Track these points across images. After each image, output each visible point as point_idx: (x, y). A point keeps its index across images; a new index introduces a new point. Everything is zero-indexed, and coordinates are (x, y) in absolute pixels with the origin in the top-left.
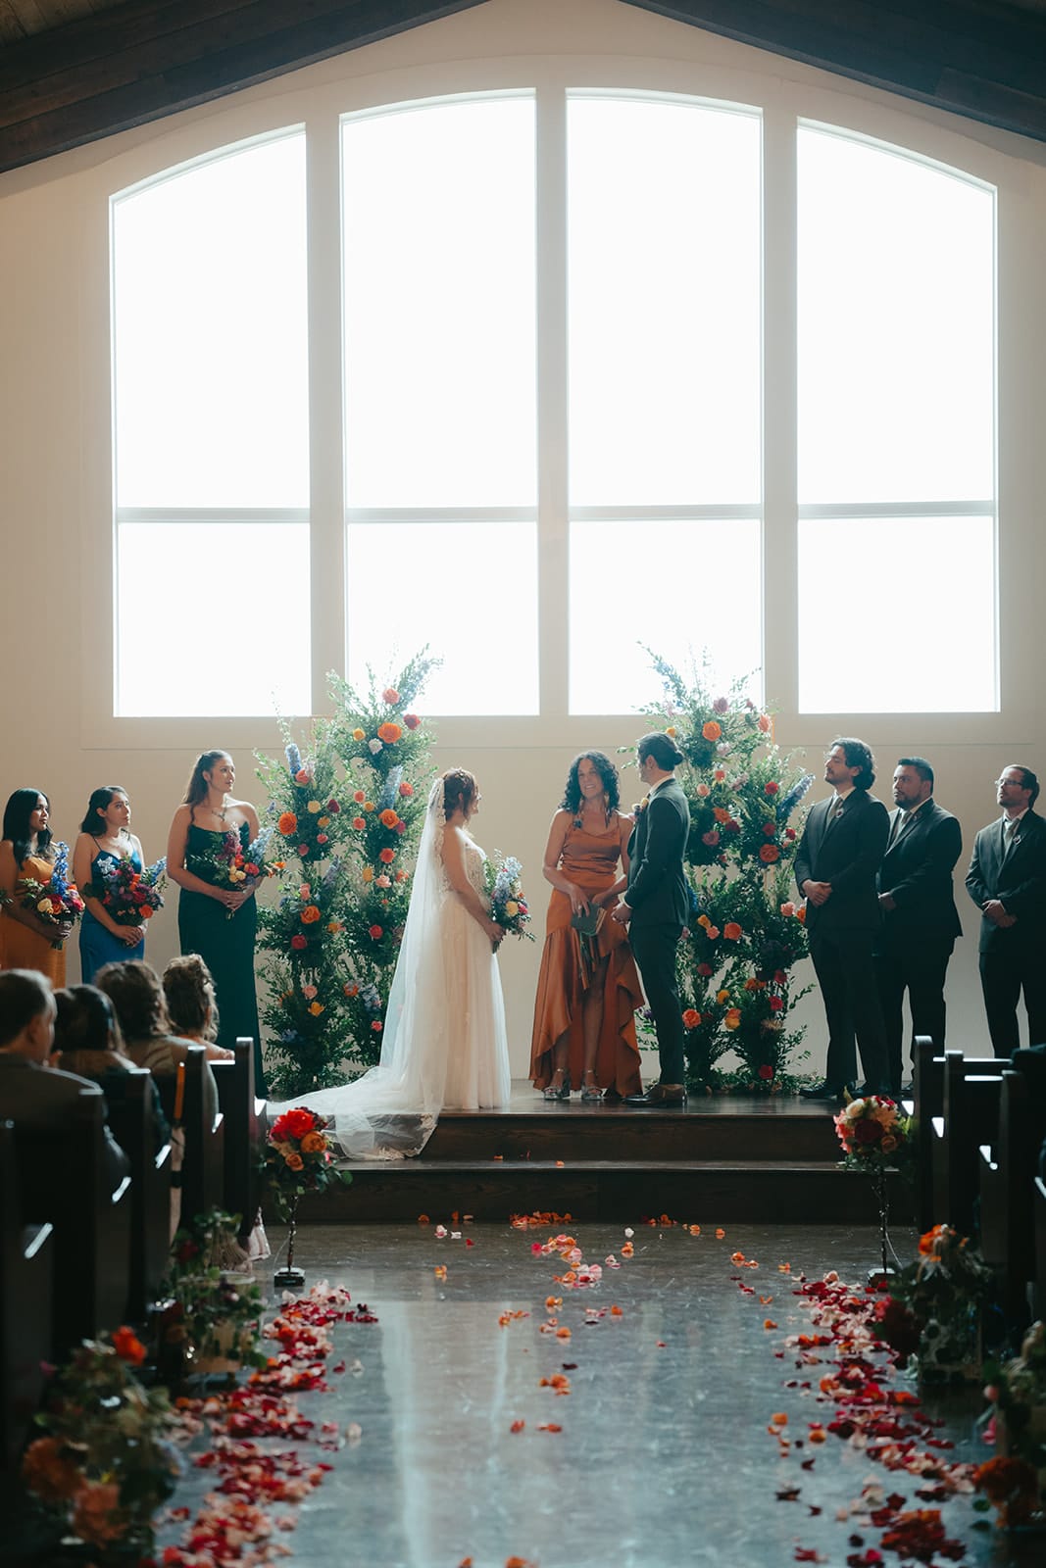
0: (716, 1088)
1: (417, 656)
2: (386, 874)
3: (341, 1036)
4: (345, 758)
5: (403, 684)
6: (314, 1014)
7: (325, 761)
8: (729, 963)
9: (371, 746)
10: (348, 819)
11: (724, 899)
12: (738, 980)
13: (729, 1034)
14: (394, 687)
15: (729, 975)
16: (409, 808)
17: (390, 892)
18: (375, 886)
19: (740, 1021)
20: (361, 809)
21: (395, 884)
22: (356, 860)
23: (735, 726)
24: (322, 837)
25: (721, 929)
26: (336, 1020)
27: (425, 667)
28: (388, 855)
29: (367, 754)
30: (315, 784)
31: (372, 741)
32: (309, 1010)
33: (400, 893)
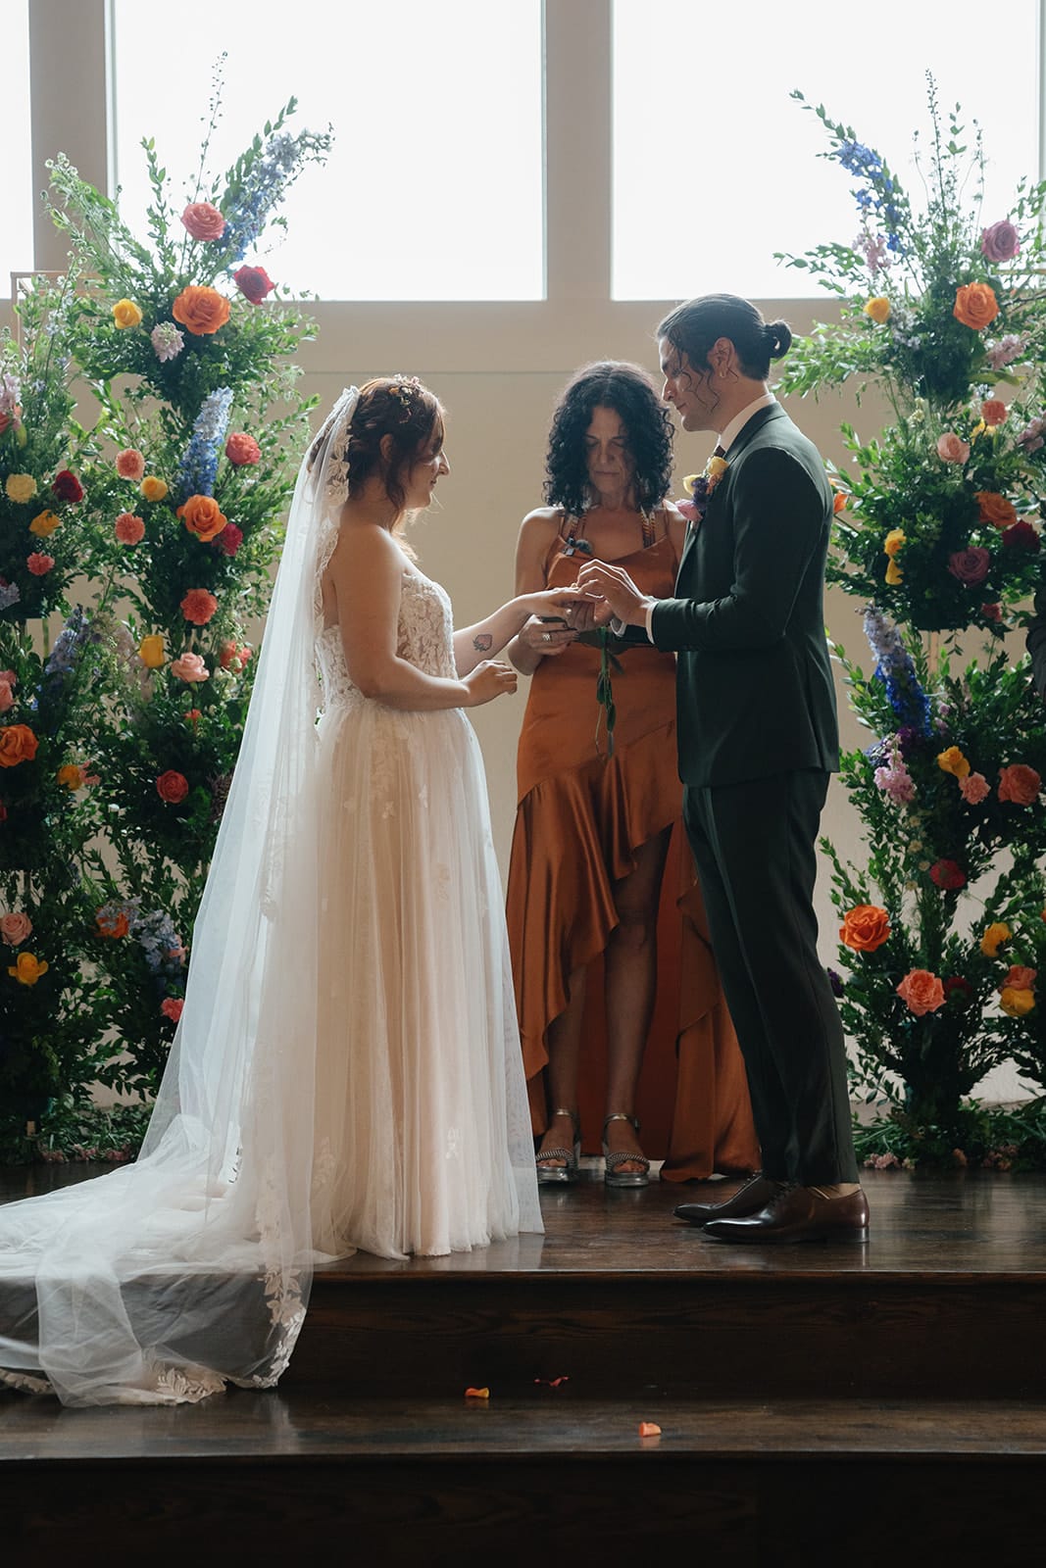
0: (978, 1152)
1: (267, 130)
2: (196, 650)
3: (89, 1028)
4: (97, 374)
5: (234, 197)
6: (23, 980)
7: (46, 377)
8: (1004, 860)
9: (155, 342)
10: (105, 521)
11: (998, 708)
12: (1027, 899)
13: (1003, 1025)
14: (214, 202)
15: (1004, 885)
16: (249, 493)
17: (206, 693)
18: (170, 678)
19: (1036, 996)
20: (136, 496)
21: (219, 673)
22: (125, 616)
23: (1022, 297)
24: (40, 561)
25: (994, 781)
26: (79, 993)
27: (287, 153)
28: (201, 606)
29: (144, 360)
30: (22, 433)
31: (158, 328)
32: (12, 972)
33: (230, 693)
